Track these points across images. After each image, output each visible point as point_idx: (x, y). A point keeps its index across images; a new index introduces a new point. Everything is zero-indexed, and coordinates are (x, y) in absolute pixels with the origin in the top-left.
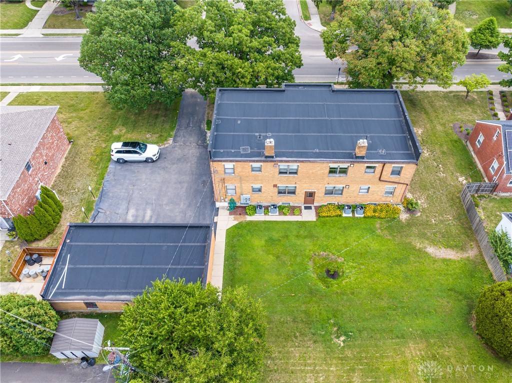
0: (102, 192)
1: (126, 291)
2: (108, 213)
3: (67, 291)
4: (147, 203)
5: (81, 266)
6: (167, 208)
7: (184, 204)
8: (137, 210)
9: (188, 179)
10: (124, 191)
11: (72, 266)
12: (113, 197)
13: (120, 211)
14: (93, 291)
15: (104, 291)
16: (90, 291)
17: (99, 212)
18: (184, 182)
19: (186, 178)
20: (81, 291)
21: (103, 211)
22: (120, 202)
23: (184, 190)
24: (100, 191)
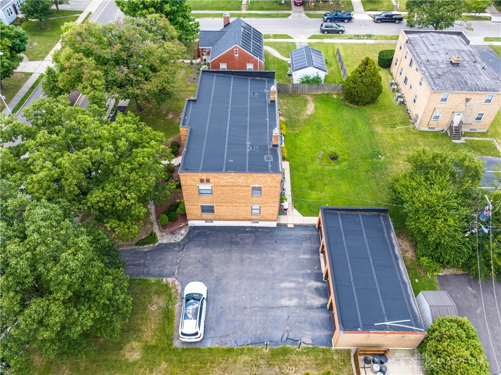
0: (255, 344)
1: (396, 266)
2: (287, 328)
3: (411, 315)
4: (273, 289)
5: (384, 310)
6: (278, 268)
7: (272, 254)
8: (282, 297)
9: (236, 254)
10: (253, 318)
11: (386, 318)
12: (263, 328)
13: (285, 315)
14: (404, 293)
15: (401, 284)
16: (405, 296)
17: (287, 339)
18: (241, 258)
19: (235, 256)
20: (407, 303)
21: (286, 333)
22: (270, 318)
23: (253, 256)
24: (253, 346)
